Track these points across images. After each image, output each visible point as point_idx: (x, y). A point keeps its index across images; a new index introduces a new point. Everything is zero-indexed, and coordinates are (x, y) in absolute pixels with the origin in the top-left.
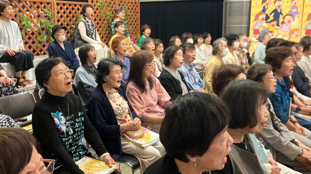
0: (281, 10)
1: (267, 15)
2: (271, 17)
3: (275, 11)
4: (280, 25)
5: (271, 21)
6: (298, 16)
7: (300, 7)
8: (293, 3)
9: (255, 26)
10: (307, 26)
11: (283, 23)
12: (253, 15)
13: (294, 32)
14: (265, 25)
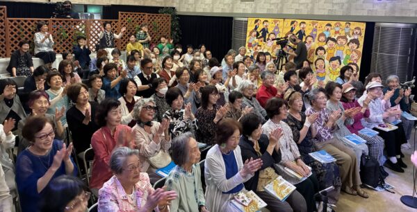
0: (267, 29)
1: (258, 33)
2: (261, 35)
3: (263, 30)
4: (266, 41)
5: (261, 37)
7: (281, 28)
8: (276, 24)
9: (249, 40)
11: (268, 39)
12: (248, 32)
13: (275, 47)
14: (256, 40)
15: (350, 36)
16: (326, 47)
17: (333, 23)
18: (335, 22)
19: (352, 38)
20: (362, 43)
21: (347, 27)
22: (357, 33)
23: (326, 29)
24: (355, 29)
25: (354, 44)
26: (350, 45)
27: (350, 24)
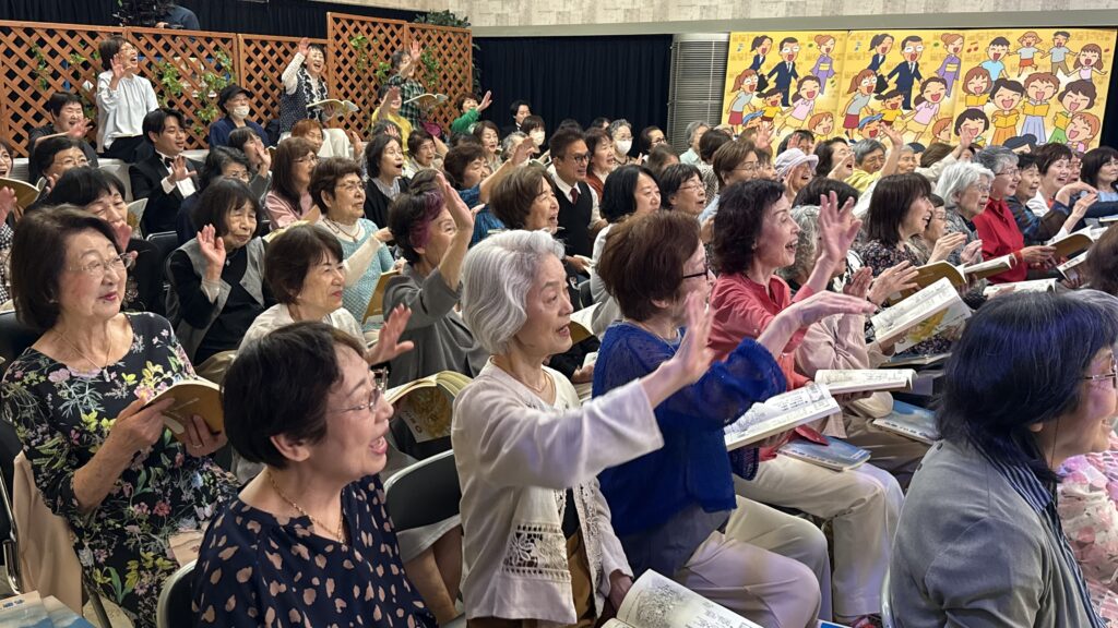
0: (794, 65)
1: (761, 77)
3: (781, 68)
4: (790, 102)
6: (832, 82)
7: (838, 59)
8: (824, 48)
10: (848, 106)
11: (797, 97)
12: (731, 76)
13: (820, 121)
15: (1067, 73)
22: (1088, 61)
23: (991, 53)
24: (1083, 50)
25: (1081, 96)
26: (1067, 100)
27: (1067, 35)
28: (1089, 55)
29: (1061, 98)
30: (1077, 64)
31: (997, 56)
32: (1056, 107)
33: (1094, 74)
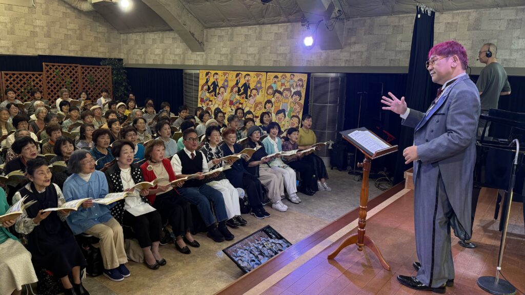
15: (294, 88)
16: (273, 100)
17: (279, 75)
18: (282, 74)
19: (295, 90)
20: (303, 95)
21: (292, 79)
22: (299, 84)
23: (274, 81)
24: (298, 80)
25: (298, 96)
26: (294, 97)
27: (294, 75)
28: (300, 82)
29: (292, 97)
30: (297, 86)
31: (275, 82)
32: (291, 100)
33: (301, 89)
